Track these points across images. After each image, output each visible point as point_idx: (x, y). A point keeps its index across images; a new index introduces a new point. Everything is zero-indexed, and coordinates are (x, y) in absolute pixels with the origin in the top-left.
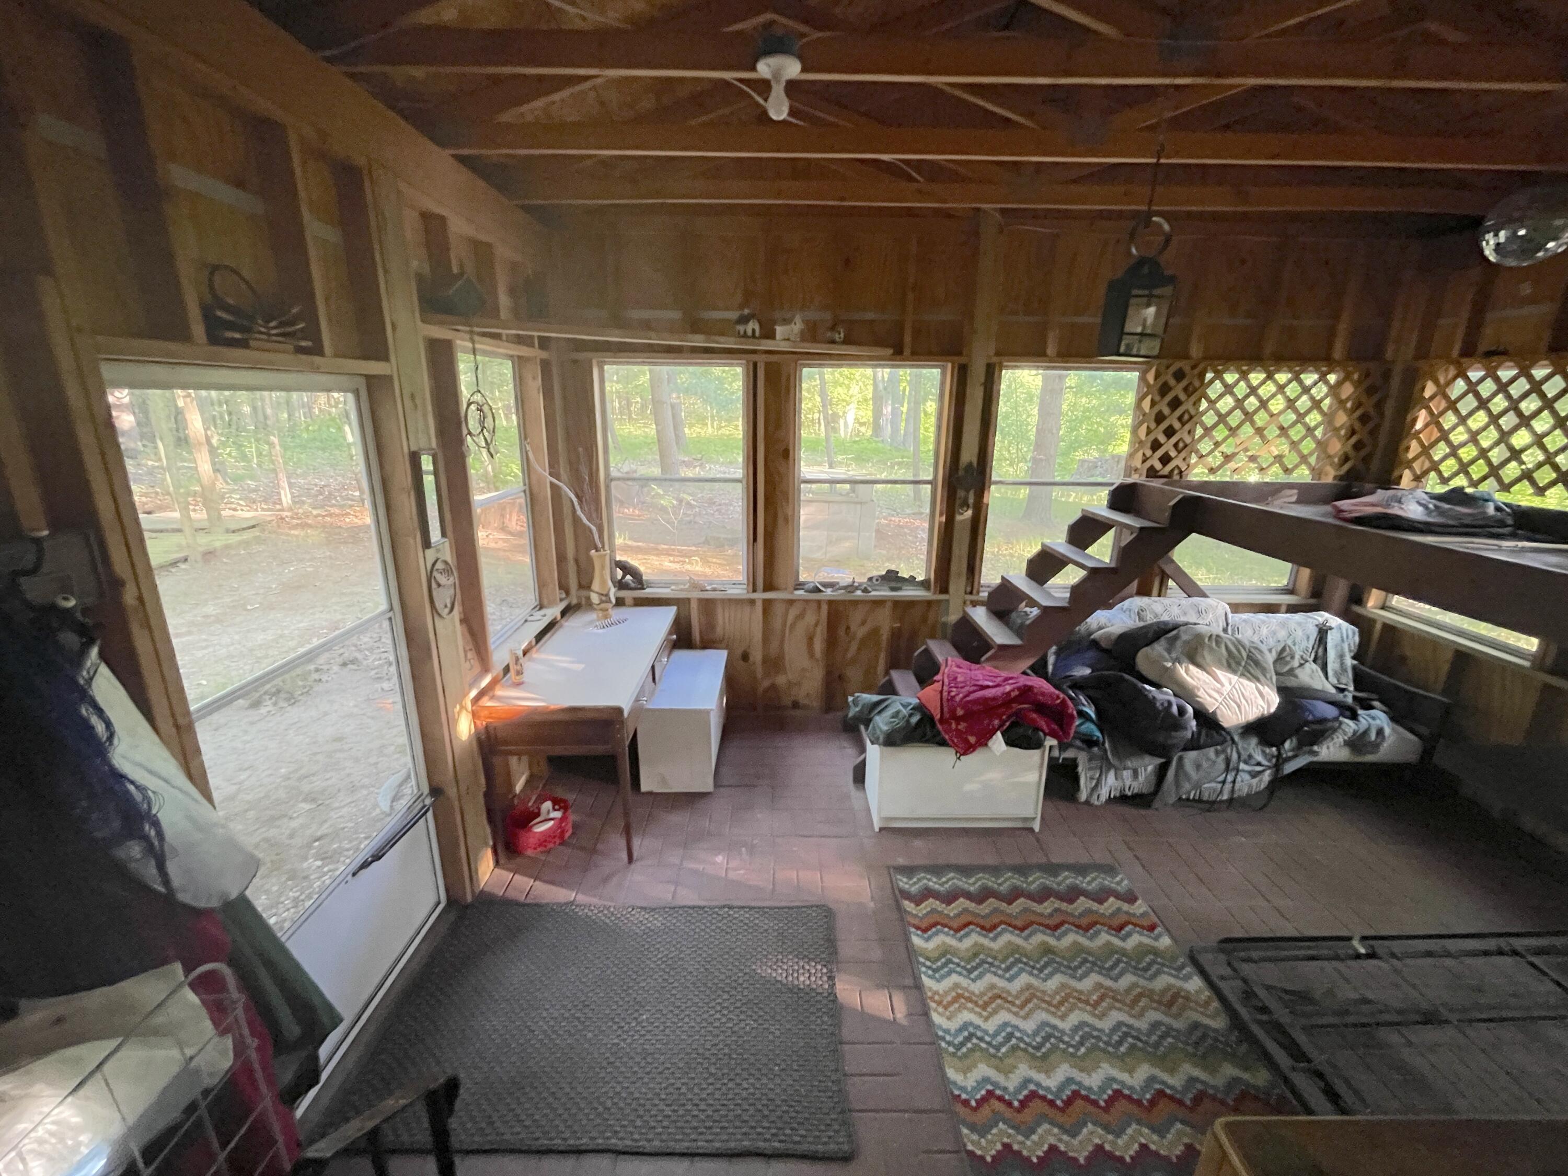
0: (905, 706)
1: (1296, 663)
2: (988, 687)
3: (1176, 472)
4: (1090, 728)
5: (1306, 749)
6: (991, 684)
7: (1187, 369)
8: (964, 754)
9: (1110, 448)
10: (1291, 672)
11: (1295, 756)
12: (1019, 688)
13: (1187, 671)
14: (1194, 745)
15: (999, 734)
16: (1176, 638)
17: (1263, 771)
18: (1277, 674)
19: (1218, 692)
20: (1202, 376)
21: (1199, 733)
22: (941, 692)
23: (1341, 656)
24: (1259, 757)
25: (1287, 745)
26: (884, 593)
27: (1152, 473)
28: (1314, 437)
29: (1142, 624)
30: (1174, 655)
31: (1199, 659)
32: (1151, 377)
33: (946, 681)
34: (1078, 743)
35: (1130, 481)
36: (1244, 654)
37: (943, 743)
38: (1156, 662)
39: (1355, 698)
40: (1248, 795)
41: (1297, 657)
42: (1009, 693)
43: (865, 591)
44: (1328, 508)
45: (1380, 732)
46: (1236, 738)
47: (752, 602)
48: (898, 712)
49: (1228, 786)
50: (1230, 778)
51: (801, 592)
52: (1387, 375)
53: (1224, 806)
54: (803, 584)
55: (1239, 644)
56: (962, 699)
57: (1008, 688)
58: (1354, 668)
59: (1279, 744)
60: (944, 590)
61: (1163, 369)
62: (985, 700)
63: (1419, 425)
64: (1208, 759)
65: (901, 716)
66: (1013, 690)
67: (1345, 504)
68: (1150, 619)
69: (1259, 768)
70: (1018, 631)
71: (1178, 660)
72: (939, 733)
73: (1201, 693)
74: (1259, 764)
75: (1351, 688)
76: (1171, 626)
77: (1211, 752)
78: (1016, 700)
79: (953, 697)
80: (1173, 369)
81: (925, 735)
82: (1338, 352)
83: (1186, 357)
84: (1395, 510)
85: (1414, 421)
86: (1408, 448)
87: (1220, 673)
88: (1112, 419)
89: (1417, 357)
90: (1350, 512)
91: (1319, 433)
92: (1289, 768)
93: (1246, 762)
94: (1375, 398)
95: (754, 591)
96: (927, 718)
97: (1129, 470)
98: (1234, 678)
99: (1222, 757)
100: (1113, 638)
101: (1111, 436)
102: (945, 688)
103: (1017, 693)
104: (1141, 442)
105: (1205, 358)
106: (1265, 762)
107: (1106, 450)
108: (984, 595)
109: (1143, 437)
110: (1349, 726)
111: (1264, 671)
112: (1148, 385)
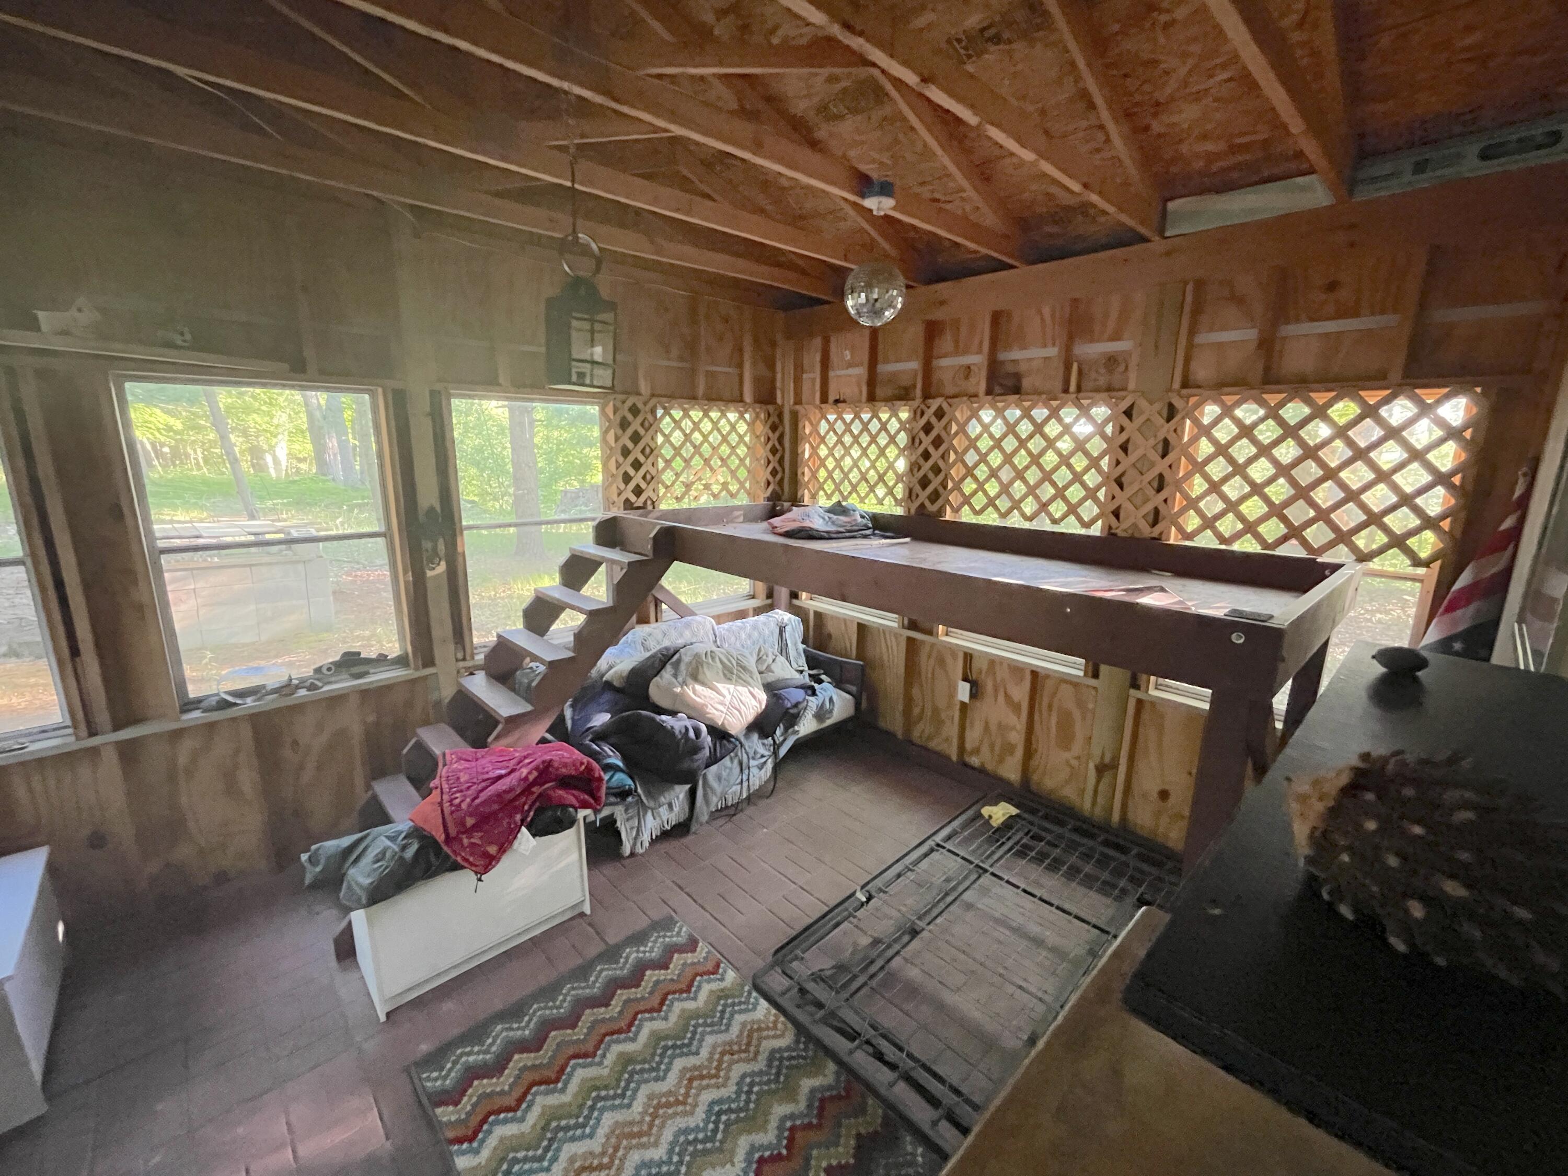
0: (392, 839)
1: (770, 660)
2: (500, 777)
3: (649, 502)
4: (622, 779)
5: (790, 730)
6: (503, 772)
7: (640, 405)
8: (486, 870)
9: (588, 478)
10: (769, 669)
11: (784, 740)
12: (537, 768)
13: (694, 692)
14: (713, 760)
15: (524, 829)
16: (679, 661)
17: (765, 762)
18: (760, 673)
19: (722, 704)
20: (653, 411)
21: (715, 745)
22: (441, 804)
23: (795, 644)
24: (762, 750)
25: (778, 732)
26: (343, 684)
27: (628, 505)
28: (745, 466)
29: (648, 654)
30: (680, 679)
31: (700, 677)
32: (610, 410)
33: (445, 786)
34: (612, 799)
35: (610, 515)
36: (734, 663)
37: (456, 867)
38: (668, 690)
39: (810, 675)
40: (760, 787)
41: (770, 654)
42: (526, 778)
43: (312, 687)
44: (764, 525)
45: (831, 700)
46: (742, 739)
47: (94, 752)
48: (384, 853)
49: (745, 784)
50: (745, 778)
51: (196, 714)
52: (780, 416)
53: (745, 804)
54: (199, 701)
55: (729, 655)
56: (470, 805)
57: (525, 771)
58: (805, 651)
59: (772, 734)
60: (429, 662)
61: (619, 404)
62: (499, 795)
63: (807, 455)
64: (726, 768)
65: (388, 855)
66: (530, 773)
67: (776, 521)
68: (654, 648)
69: (764, 760)
70: (527, 694)
71: (684, 683)
72: (448, 856)
73: (710, 710)
74: (763, 756)
75: (806, 668)
76: (672, 651)
77: (726, 761)
78: (535, 783)
79: (459, 805)
80: (629, 403)
81: (429, 866)
82: (748, 397)
83: (638, 394)
84: (807, 524)
85: (803, 452)
86: (803, 474)
87: (720, 686)
88: (585, 451)
89: (796, 403)
90: (781, 527)
91: (747, 461)
92: (783, 751)
93: (754, 758)
94: (777, 434)
95: (92, 733)
96: (426, 842)
97: (609, 503)
98: (732, 687)
99: (736, 761)
100: (625, 674)
101: (586, 467)
102: (446, 797)
103: (535, 774)
104: (613, 475)
105: (653, 395)
106: (767, 753)
107: (583, 481)
108: (480, 658)
109: (614, 471)
110: (813, 702)
111: (750, 673)
112: (609, 421)
